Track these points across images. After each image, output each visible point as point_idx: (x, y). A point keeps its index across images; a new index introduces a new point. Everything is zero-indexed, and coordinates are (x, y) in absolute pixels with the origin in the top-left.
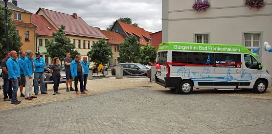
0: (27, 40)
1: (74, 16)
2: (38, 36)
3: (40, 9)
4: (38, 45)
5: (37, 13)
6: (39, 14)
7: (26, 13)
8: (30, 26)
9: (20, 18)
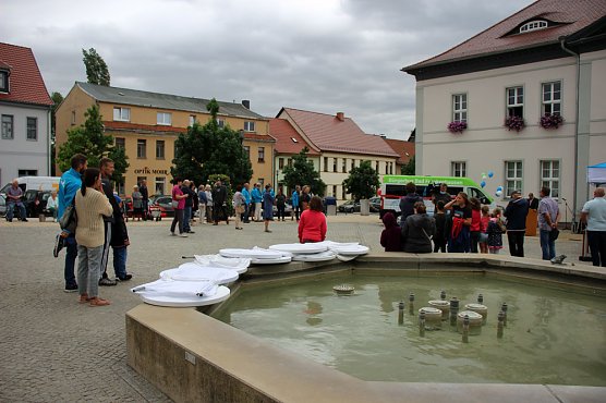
0: (261, 160)
1: (339, 117)
2: (277, 154)
3: (283, 110)
4: (277, 168)
5: (277, 117)
6: (281, 117)
7: (261, 119)
8: (266, 139)
9: (252, 128)
